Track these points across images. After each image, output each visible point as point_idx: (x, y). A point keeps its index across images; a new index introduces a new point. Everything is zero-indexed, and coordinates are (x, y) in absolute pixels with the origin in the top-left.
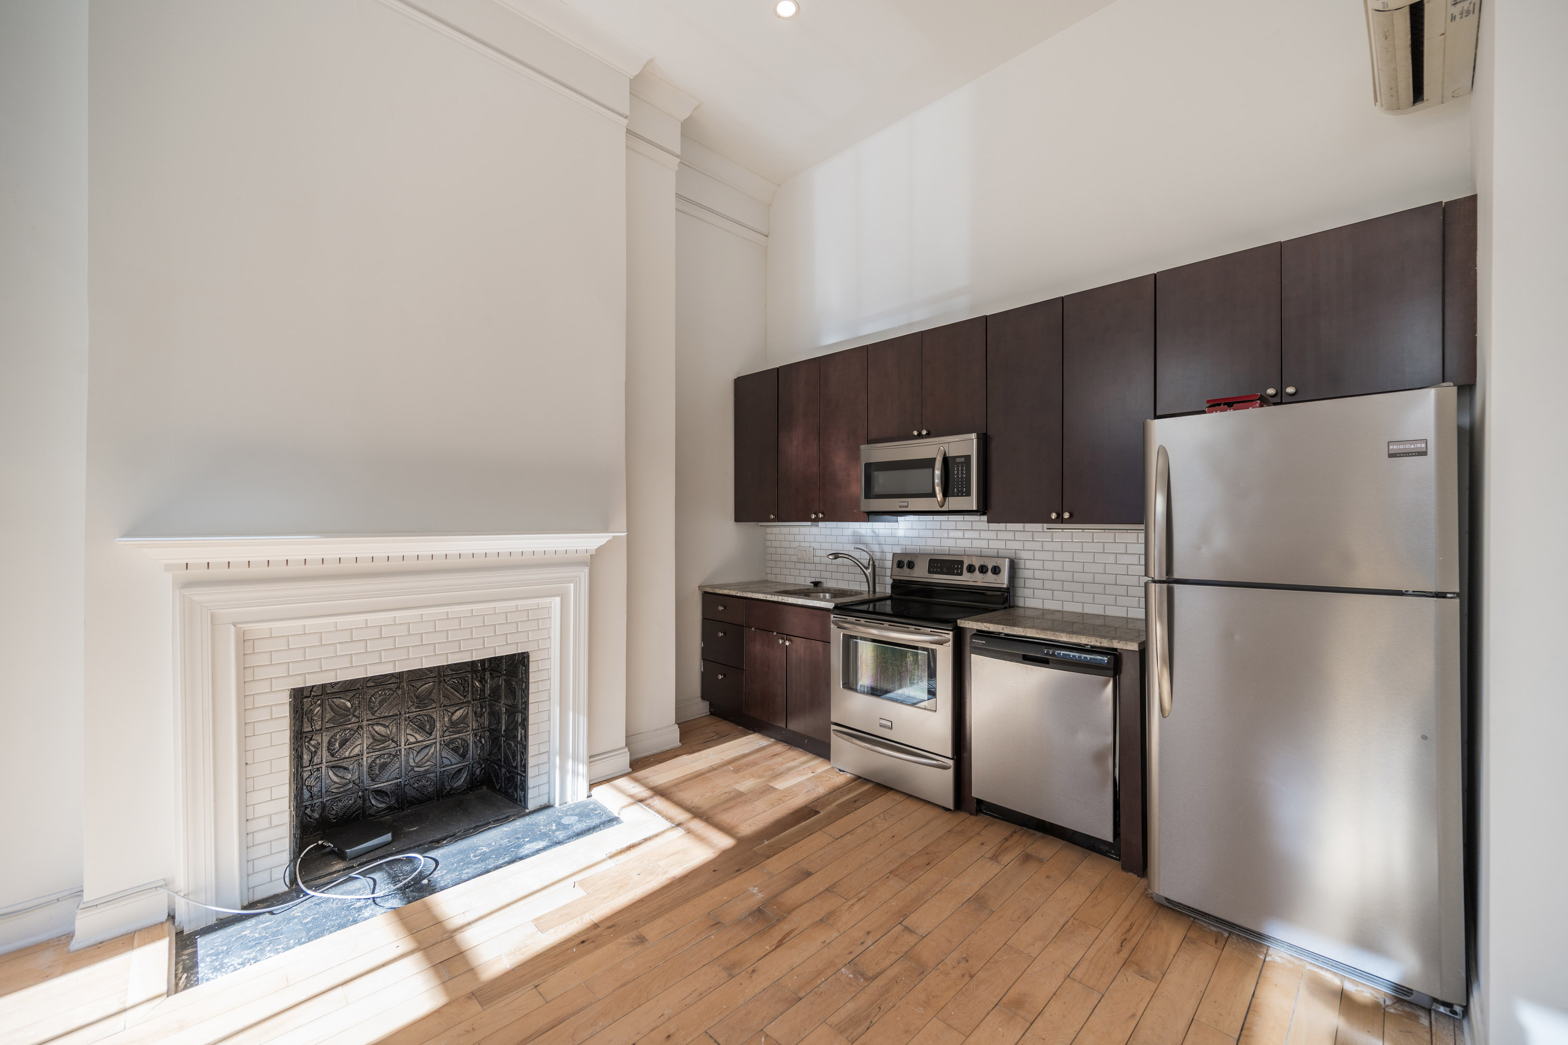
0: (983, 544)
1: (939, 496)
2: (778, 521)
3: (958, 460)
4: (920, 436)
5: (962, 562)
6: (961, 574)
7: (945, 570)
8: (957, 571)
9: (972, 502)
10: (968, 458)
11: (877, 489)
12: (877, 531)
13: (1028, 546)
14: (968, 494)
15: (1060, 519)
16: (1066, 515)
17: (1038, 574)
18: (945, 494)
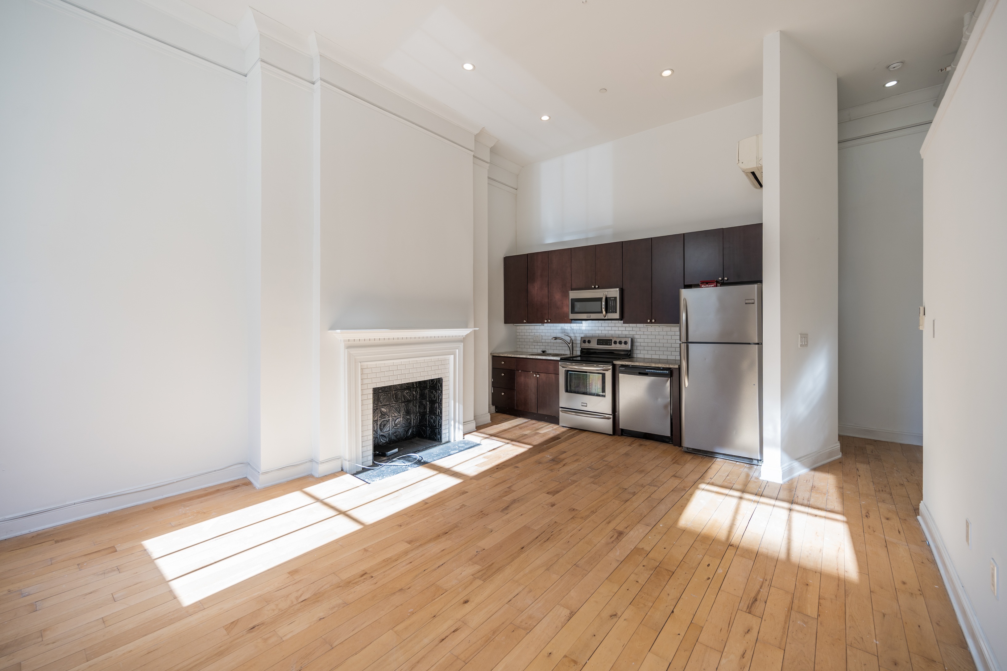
0: (620, 332)
1: (604, 312)
2: (527, 323)
3: (611, 299)
4: (595, 288)
5: (611, 340)
6: (611, 345)
7: (604, 343)
8: (610, 344)
9: (617, 315)
10: (616, 298)
11: (576, 310)
12: (573, 327)
13: (638, 333)
14: (616, 312)
15: (651, 322)
16: (653, 321)
17: (642, 344)
18: (606, 312)
